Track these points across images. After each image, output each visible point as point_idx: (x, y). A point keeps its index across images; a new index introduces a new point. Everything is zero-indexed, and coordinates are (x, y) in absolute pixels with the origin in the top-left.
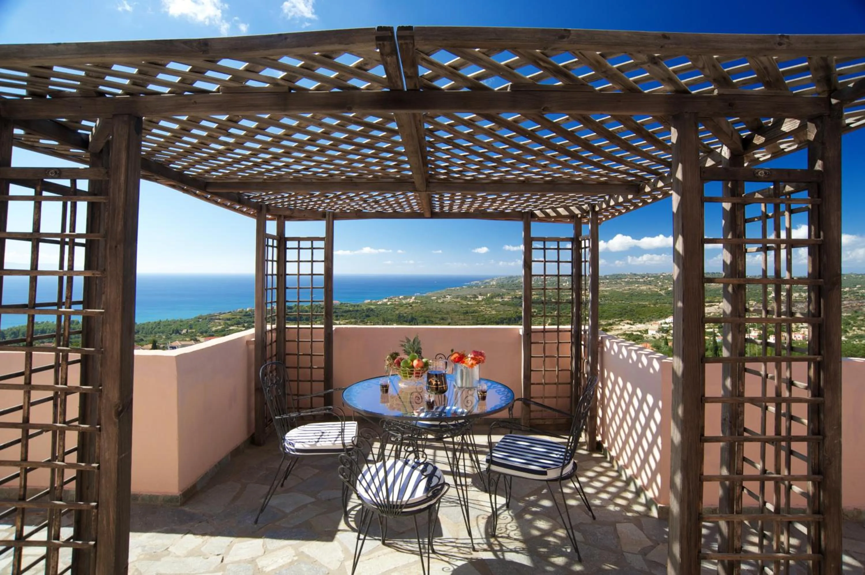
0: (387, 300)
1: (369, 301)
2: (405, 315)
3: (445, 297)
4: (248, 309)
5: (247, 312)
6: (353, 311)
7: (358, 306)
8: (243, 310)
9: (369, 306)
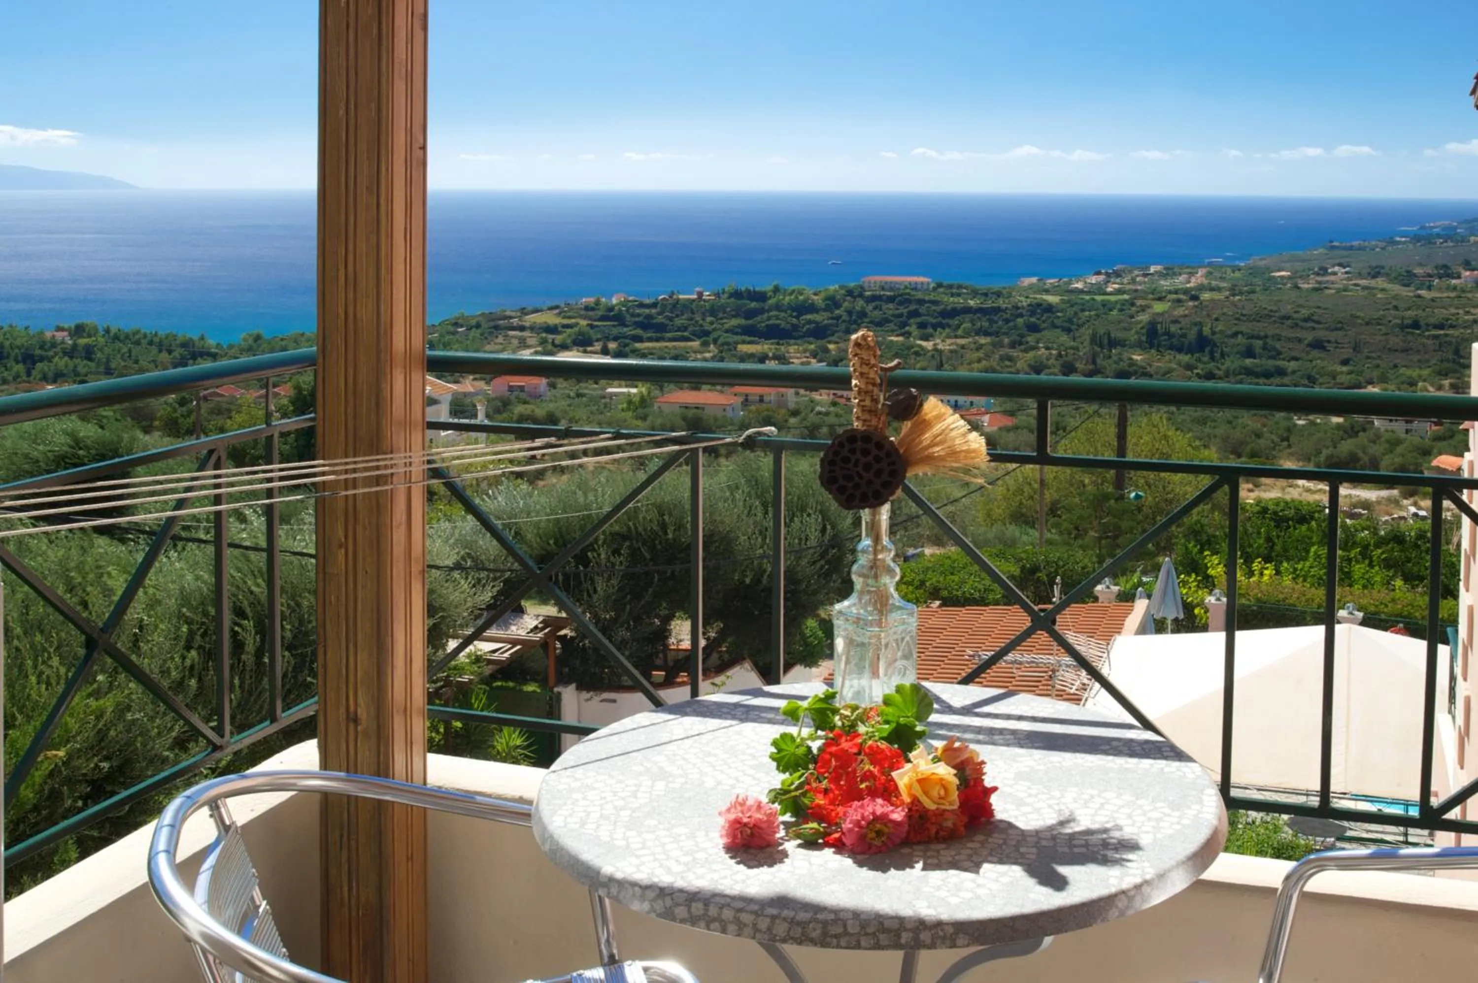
0: (1101, 278)
1: (1034, 280)
2: (1173, 328)
3: (1324, 271)
4: (614, 300)
5: (611, 309)
6: (980, 310)
7: (998, 294)
8: (597, 303)
9: (1038, 296)
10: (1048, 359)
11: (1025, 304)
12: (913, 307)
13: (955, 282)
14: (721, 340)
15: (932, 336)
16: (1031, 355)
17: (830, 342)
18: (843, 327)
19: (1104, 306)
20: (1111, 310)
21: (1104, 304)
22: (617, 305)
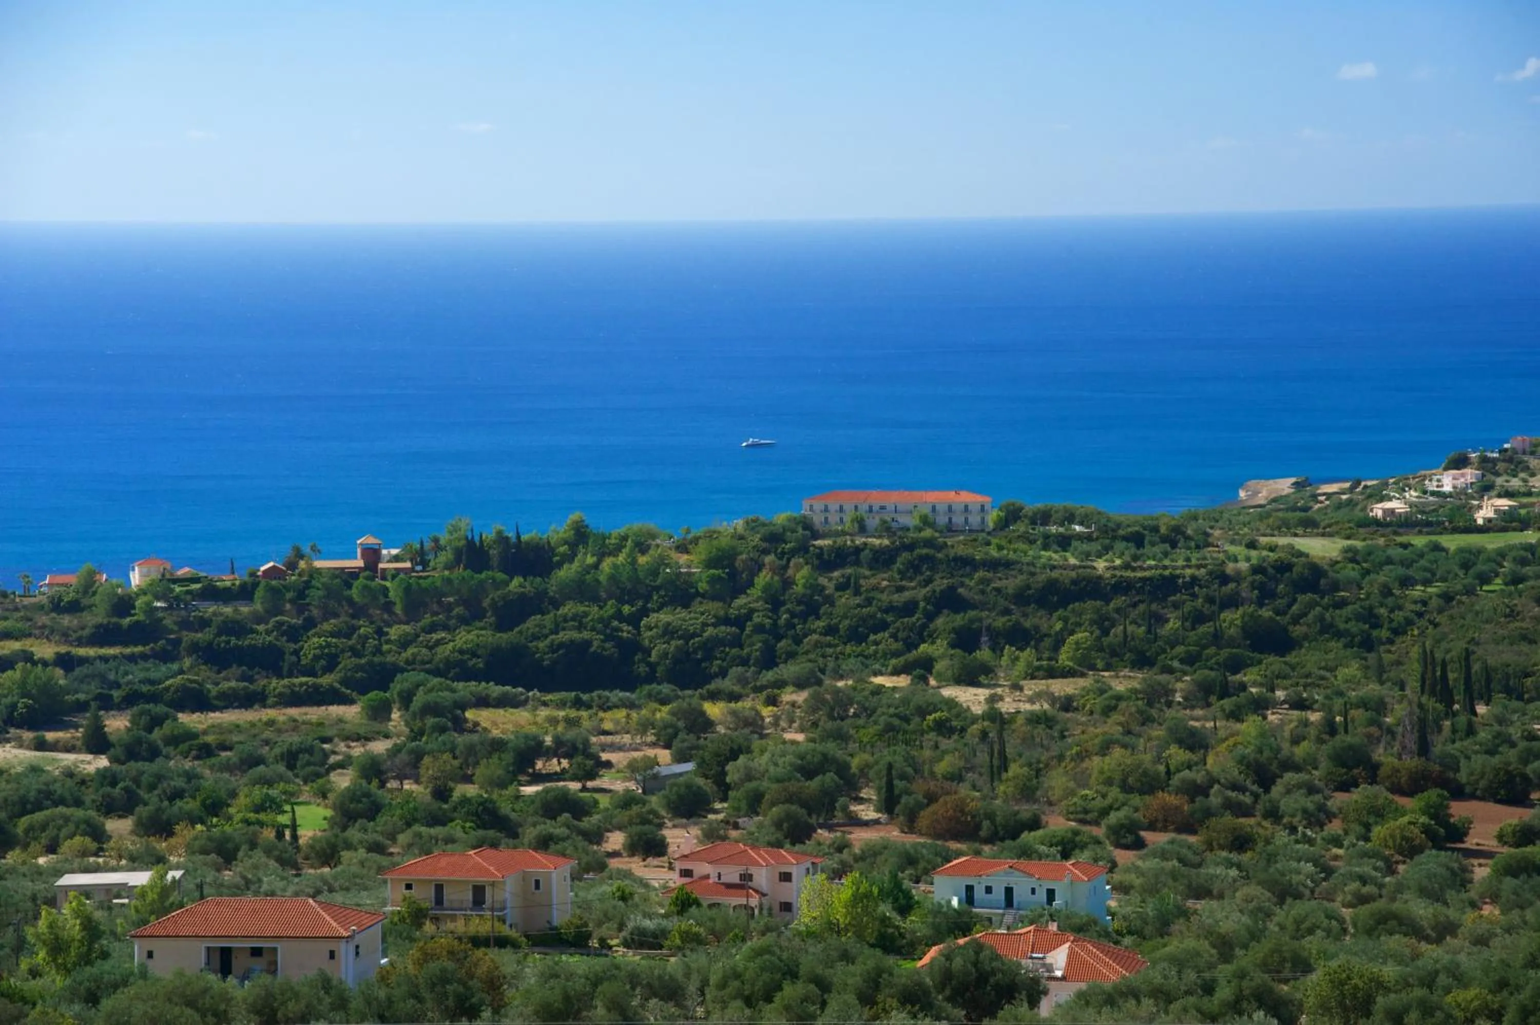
0: (1470, 475)
1: (1284, 486)
4: (136, 578)
5: (125, 605)
6: (1122, 587)
7: (1174, 537)
8: (89, 586)
9: (1282, 541)
10: (1296, 740)
11: (1243, 566)
12: (940, 583)
13: (1059, 503)
14: (419, 699)
15: (987, 670)
16: (1249, 727)
17: (713, 696)
18: (755, 647)
19: (1466, 566)
20: (1485, 579)
21: (1468, 559)
22: (143, 592)
